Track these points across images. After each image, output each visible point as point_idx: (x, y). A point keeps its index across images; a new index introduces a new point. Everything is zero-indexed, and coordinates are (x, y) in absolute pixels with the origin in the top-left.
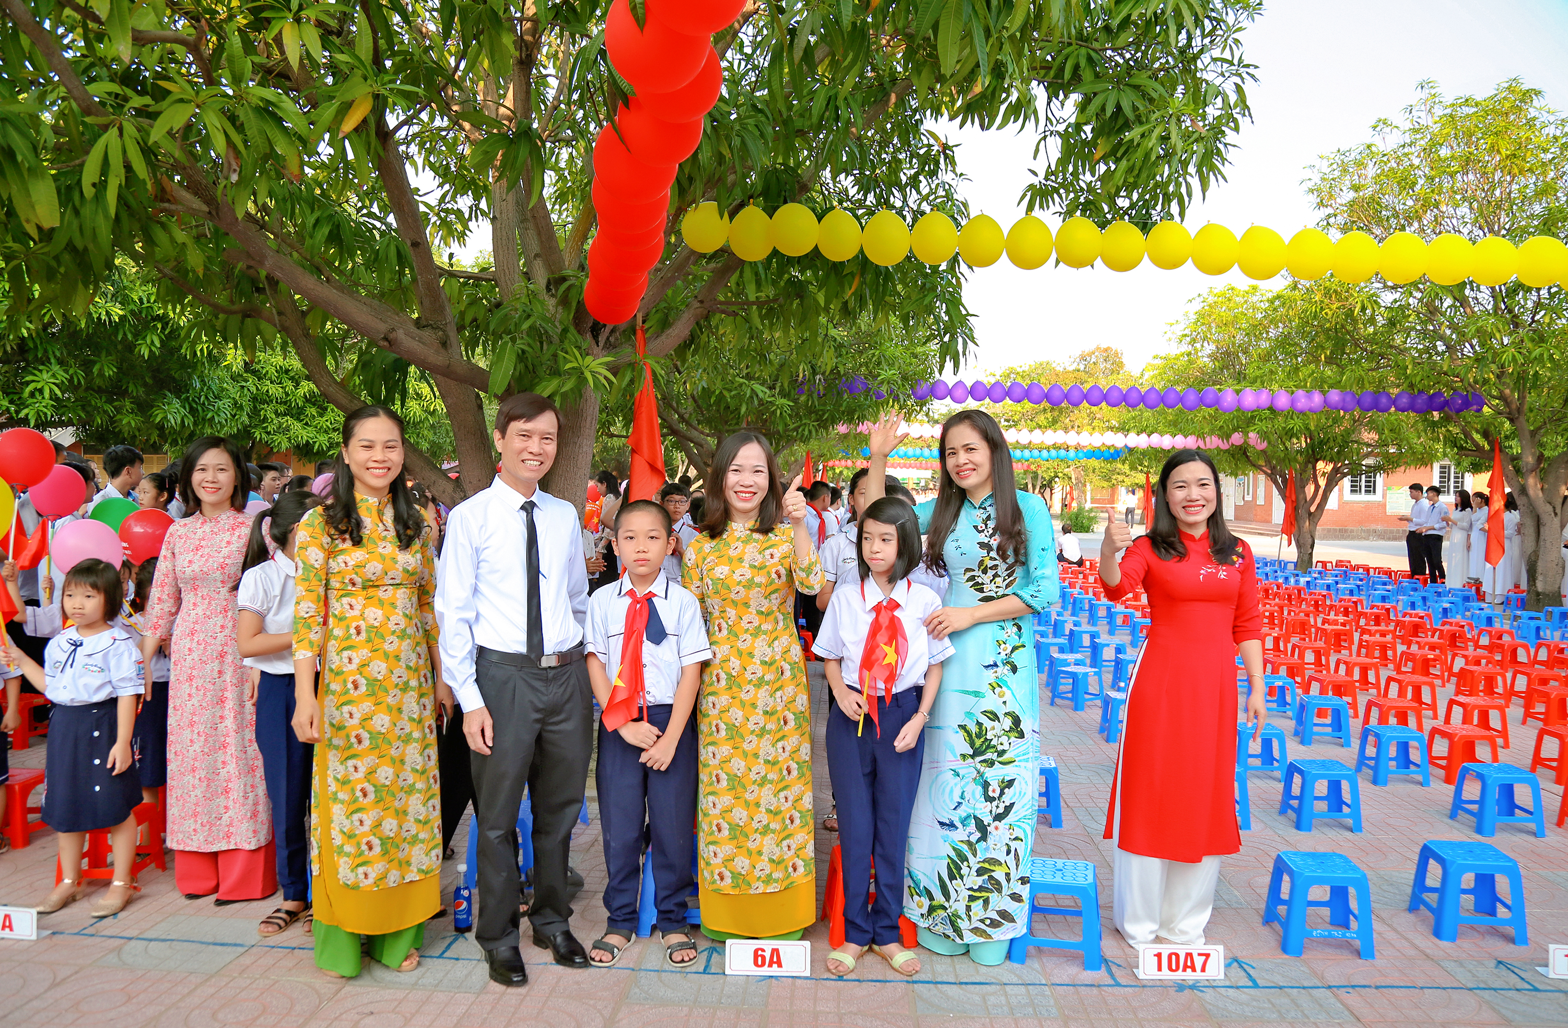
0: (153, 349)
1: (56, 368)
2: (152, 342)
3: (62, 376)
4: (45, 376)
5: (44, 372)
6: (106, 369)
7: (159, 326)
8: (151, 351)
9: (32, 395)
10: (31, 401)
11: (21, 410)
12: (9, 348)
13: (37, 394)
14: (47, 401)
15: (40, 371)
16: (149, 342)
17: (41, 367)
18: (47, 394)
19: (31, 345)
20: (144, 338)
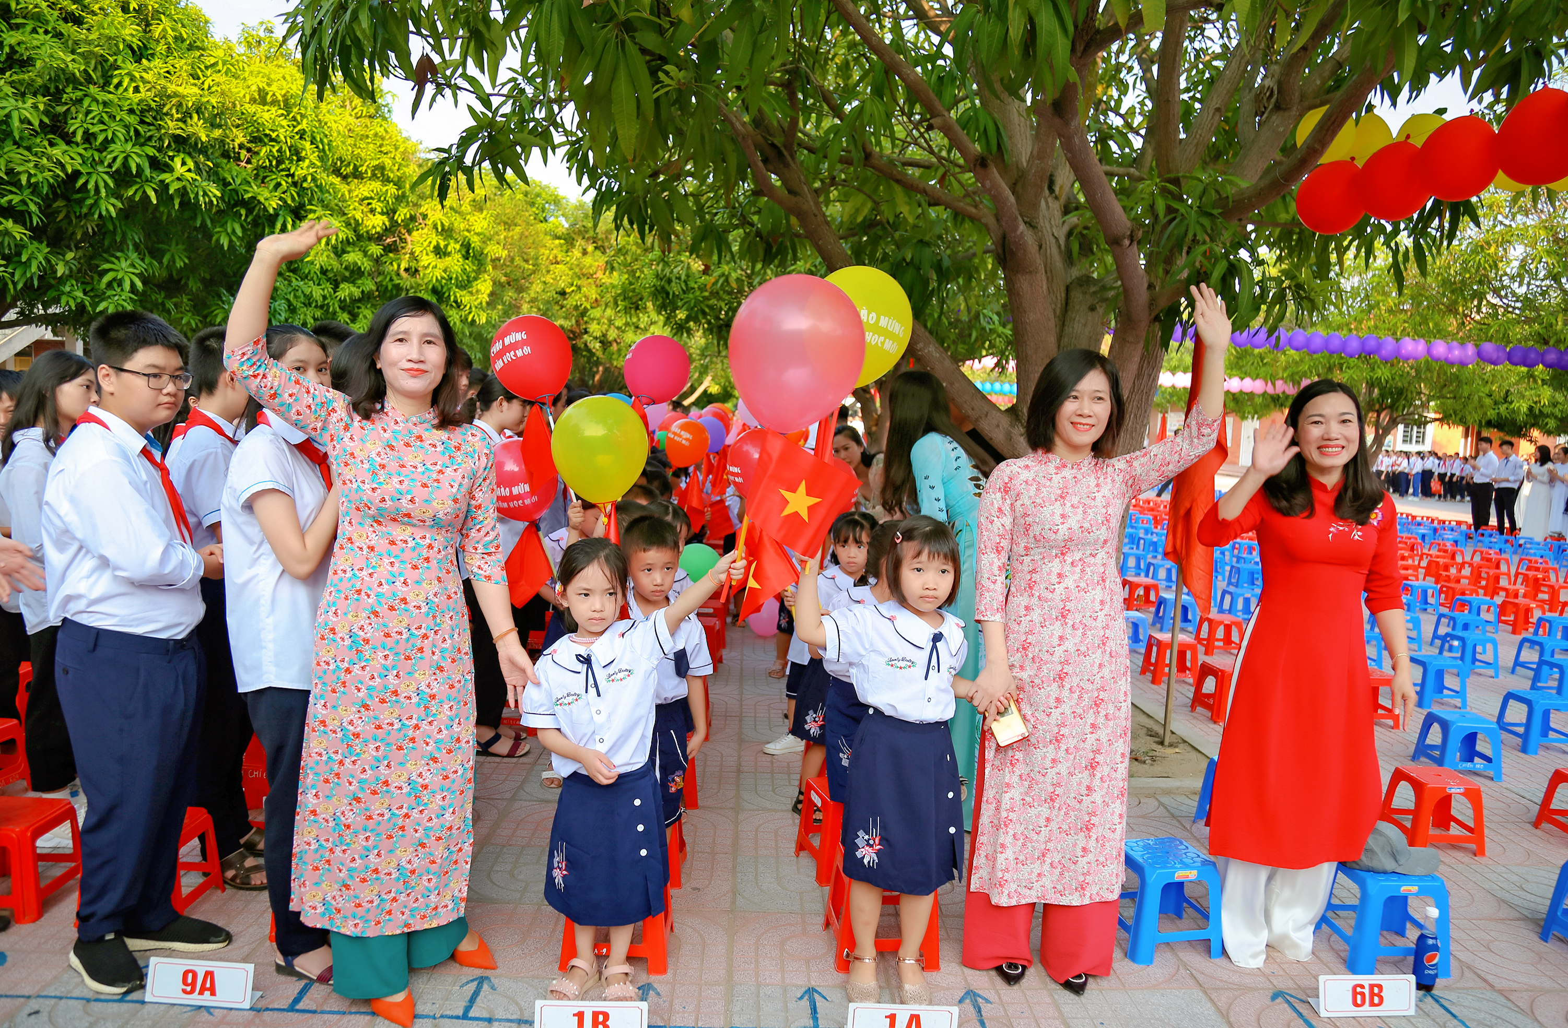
0: (234, 238)
1: (134, 256)
2: (234, 231)
3: (141, 266)
4: (124, 264)
5: (122, 260)
6: (177, 260)
7: (243, 212)
8: (231, 241)
9: (109, 285)
10: (109, 293)
11: (97, 304)
12: (90, 230)
13: (115, 285)
14: (126, 294)
15: (118, 258)
16: (229, 230)
17: (119, 254)
18: (127, 286)
19: (111, 228)
20: (223, 225)
